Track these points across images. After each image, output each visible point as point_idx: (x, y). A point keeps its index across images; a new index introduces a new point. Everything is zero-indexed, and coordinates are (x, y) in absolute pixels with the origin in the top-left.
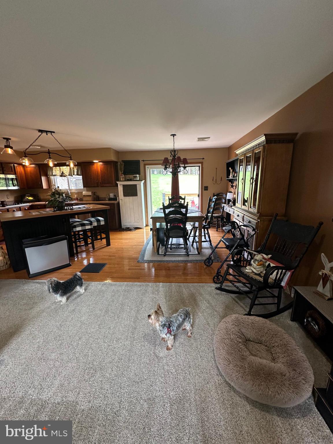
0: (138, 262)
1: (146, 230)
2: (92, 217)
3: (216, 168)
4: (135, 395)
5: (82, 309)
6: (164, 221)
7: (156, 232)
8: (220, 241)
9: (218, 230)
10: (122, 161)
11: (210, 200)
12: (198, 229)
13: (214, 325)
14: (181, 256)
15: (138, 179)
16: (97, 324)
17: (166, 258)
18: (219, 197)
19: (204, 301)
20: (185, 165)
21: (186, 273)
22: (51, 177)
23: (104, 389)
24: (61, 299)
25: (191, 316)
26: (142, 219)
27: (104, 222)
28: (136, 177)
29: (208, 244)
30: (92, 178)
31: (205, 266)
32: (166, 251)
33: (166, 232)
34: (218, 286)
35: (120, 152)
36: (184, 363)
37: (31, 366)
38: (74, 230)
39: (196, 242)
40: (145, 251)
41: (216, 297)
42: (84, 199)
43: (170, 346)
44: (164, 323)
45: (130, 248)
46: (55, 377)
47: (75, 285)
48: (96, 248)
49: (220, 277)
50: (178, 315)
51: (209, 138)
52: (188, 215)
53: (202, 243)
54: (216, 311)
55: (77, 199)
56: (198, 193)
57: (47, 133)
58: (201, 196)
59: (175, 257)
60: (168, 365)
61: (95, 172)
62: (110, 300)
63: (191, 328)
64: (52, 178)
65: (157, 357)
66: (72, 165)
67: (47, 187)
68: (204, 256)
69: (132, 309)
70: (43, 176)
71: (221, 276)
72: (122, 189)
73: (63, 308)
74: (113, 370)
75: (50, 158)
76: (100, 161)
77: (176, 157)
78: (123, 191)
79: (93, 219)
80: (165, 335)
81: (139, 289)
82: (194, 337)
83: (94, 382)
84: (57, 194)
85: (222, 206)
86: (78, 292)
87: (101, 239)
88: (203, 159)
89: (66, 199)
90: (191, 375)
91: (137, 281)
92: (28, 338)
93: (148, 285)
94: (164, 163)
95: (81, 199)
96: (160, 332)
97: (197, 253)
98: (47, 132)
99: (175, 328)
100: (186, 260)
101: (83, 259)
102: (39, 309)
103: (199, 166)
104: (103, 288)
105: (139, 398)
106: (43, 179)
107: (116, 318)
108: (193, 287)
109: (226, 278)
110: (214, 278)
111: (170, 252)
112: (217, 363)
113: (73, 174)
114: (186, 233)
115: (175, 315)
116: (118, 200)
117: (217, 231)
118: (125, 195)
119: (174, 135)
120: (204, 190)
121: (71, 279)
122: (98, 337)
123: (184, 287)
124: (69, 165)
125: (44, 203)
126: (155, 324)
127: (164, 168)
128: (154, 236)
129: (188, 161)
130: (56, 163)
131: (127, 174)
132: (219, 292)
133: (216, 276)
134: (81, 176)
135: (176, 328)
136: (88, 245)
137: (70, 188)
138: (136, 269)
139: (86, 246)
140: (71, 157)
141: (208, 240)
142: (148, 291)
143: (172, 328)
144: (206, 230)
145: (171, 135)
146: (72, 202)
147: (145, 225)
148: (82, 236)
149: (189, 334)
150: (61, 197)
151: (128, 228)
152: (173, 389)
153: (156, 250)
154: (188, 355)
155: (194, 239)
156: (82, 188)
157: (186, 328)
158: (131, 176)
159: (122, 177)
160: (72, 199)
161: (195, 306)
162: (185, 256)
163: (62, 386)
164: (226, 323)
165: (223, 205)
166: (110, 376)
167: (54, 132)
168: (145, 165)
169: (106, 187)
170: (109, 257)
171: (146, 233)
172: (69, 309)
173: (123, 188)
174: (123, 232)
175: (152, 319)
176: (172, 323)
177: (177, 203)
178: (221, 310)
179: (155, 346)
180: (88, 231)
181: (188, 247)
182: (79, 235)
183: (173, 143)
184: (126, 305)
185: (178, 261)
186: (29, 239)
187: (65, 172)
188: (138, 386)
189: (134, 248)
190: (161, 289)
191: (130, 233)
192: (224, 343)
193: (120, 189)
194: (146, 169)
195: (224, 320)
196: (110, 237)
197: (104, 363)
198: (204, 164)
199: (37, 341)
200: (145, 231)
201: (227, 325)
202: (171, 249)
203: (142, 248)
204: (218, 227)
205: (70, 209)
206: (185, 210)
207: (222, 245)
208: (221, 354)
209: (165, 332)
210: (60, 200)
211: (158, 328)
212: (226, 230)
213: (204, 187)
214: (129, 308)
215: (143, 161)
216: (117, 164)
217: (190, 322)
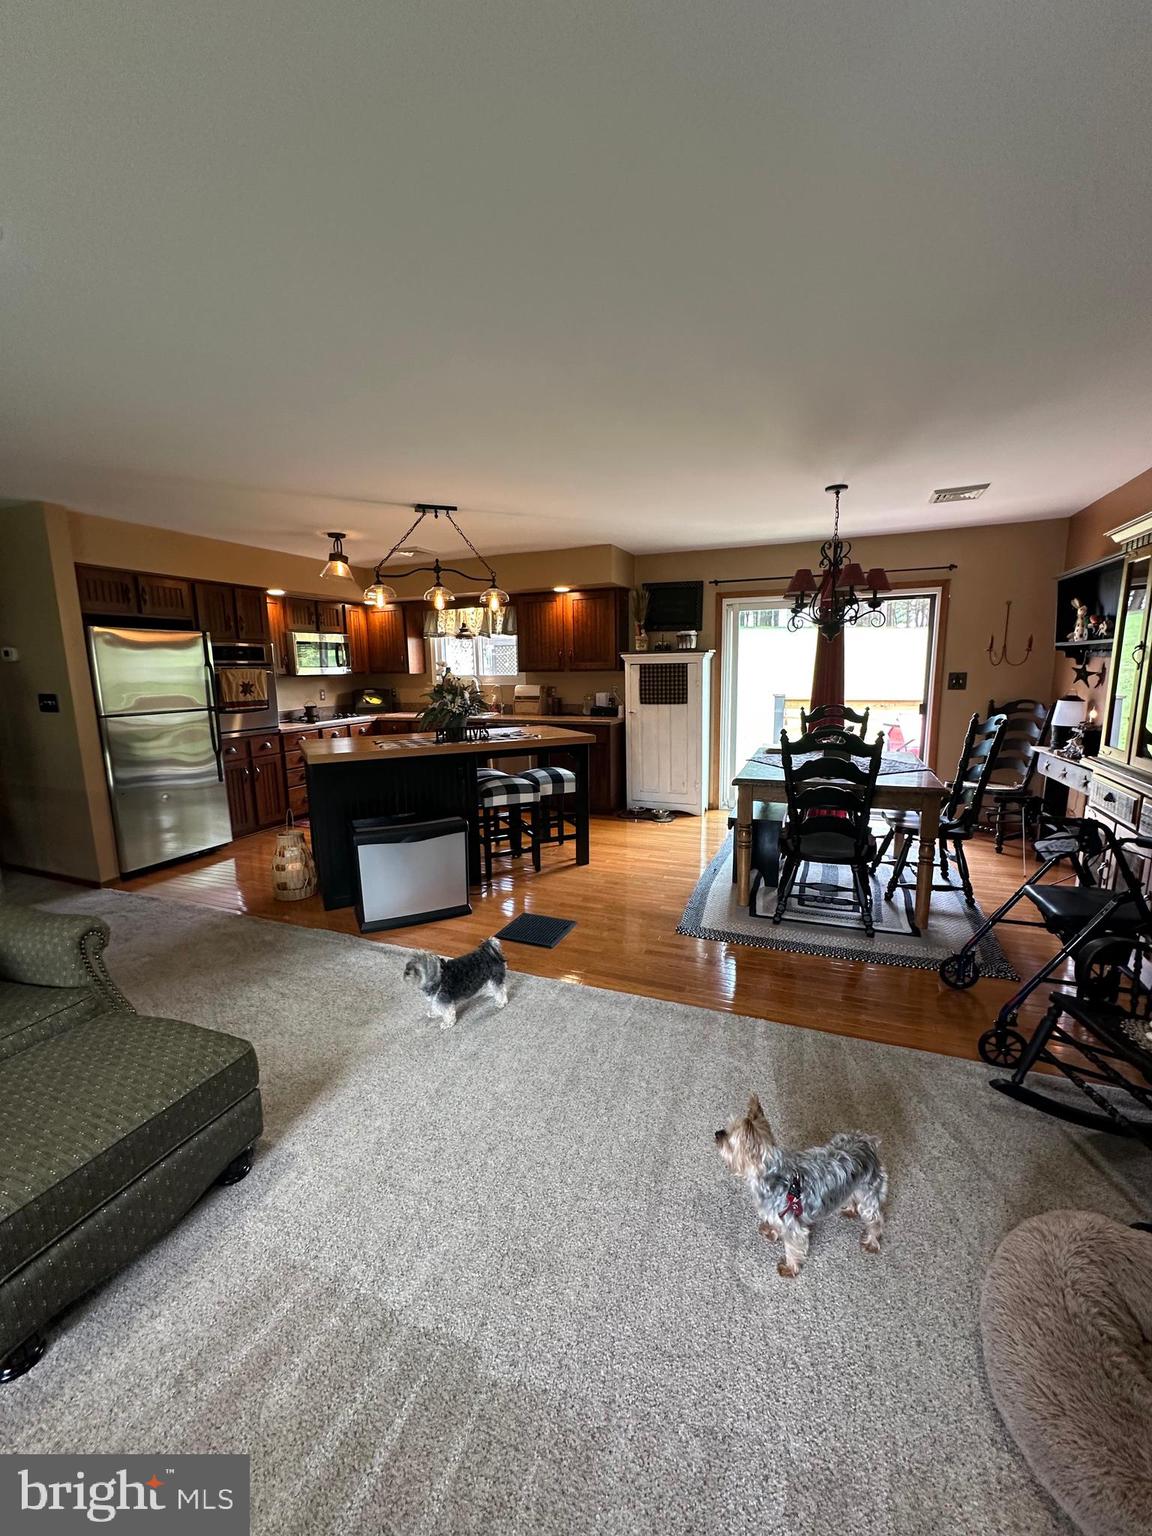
0: (680, 931)
1: (708, 822)
2: (541, 765)
3: (1009, 604)
4: (661, 1397)
5: (498, 1057)
6: (785, 795)
7: (748, 833)
8: (1018, 896)
9: (1005, 849)
10: (643, 585)
11: (977, 728)
12: (918, 837)
13: (982, 1233)
14: (844, 935)
15: (693, 646)
16: (541, 1115)
17: (782, 934)
18: (1016, 716)
19: (938, 1126)
20: (875, 595)
21: (861, 1001)
22: (431, 639)
23: (559, 1340)
24: (440, 1013)
25: (882, 1168)
26: (696, 783)
27: (574, 784)
28: (685, 638)
29: (955, 899)
30: (545, 643)
31: (941, 987)
32: (785, 906)
33: (788, 838)
34: (1006, 1075)
35: (639, 557)
36: (848, 1345)
37: (360, 1195)
38: (487, 803)
39: (906, 888)
40: (704, 895)
41: (993, 1118)
42: (519, 707)
43: (791, 1262)
44: (774, 1169)
45: (651, 879)
46: (420, 1248)
47: (482, 976)
48: (545, 867)
49: (1010, 1040)
50: (831, 1155)
51: (985, 486)
52: (880, 781)
53: (934, 893)
54: (991, 1177)
55: (497, 708)
56: (921, 698)
57: (436, 512)
58: (936, 710)
59: (817, 932)
60: (781, 1330)
61: (557, 626)
62: (583, 1046)
63: (879, 1216)
64: (434, 641)
65: (743, 1289)
66: (494, 604)
67: (419, 669)
68: (940, 946)
69: (654, 1093)
70: (410, 636)
71: (1020, 1039)
72: (638, 677)
73: (446, 1042)
74: (591, 1284)
75: (438, 585)
76: (573, 587)
77: (842, 567)
78: (641, 685)
79: (541, 774)
80: (777, 1216)
81: (681, 1027)
82: (891, 1255)
83: (529, 1303)
84: (450, 693)
85: (1027, 751)
86: (489, 998)
87: (561, 839)
88: (952, 567)
89: (472, 706)
90: (877, 1403)
91: (675, 999)
92: (355, 1111)
93: (715, 1019)
94: (793, 588)
95: (508, 710)
96: (760, 1200)
97: (909, 930)
98: (436, 508)
99: (818, 1203)
100: (862, 952)
101: (503, 897)
102: (382, 1030)
103: (933, 597)
104: (562, 1001)
105: (672, 1413)
106: (412, 645)
107: (603, 1111)
108: (890, 1060)
109: (1042, 1048)
110: (984, 1040)
111: (797, 911)
112: (994, 1392)
113: (491, 631)
114: (866, 846)
115: (817, 1150)
116: (620, 716)
117: (999, 850)
118: (647, 697)
119: (837, 489)
120: (949, 688)
121: (474, 955)
122: (543, 1160)
123: (853, 1050)
124: (485, 605)
125: (415, 715)
126: (743, 1166)
127: (794, 606)
128: (740, 847)
129: (890, 578)
130: (453, 598)
131: (658, 630)
132: (1004, 1100)
133: (995, 1034)
134: (515, 637)
135: (820, 1200)
136: (519, 855)
137: (481, 674)
138: (671, 954)
139: (513, 858)
140: (493, 580)
141: (958, 882)
142: (712, 1038)
143: (807, 1197)
144: (950, 844)
145: (827, 489)
146: (484, 717)
147: (705, 805)
148: (507, 823)
149: (870, 1236)
150: (459, 700)
151: (649, 810)
152: (802, 1430)
153: (744, 896)
154: (864, 1319)
155: (898, 873)
156: (514, 672)
157: (862, 1210)
158: (670, 637)
159: (639, 639)
160: (485, 707)
161: (896, 1136)
162: (857, 936)
163: (438, 1281)
164: (1044, 1236)
165: (1034, 749)
166: (580, 1304)
167: (455, 509)
168: (720, 597)
169: (586, 670)
170: (583, 901)
171: (708, 834)
172: (463, 1047)
173: (641, 677)
174: (628, 824)
175: (730, 1148)
176: (806, 1178)
177: (834, 733)
178: (1013, 1177)
179: (736, 1247)
180: (524, 811)
181: (871, 900)
182: (497, 819)
183: (835, 515)
184: (637, 1072)
185: (831, 950)
186: (369, 821)
187: (469, 625)
188: (672, 1370)
189: (668, 881)
190: (759, 1042)
191: (653, 827)
192: (1034, 1319)
193: (632, 678)
194: (724, 612)
195: (1034, 1222)
196: (590, 836)
197: (560, 1249)
198: (953, 588)
199: (377, 1125)
200: (704, 825)
201: (1047, 1248)
202: (801, 903)
203: (694, 884)
204: (1004, 837)
205: (481, 739)
206: (867, 761)
207: (1025, 910)
208: (1016, 1359)
209: (778, 1206)
210: (454, 710)
211: (753, 1183)
212: (1051, 853)
213: (951, 674)
214: (643, 1084)
215: (716, 582)
216: (628, 596)
217: (877, 1192)
